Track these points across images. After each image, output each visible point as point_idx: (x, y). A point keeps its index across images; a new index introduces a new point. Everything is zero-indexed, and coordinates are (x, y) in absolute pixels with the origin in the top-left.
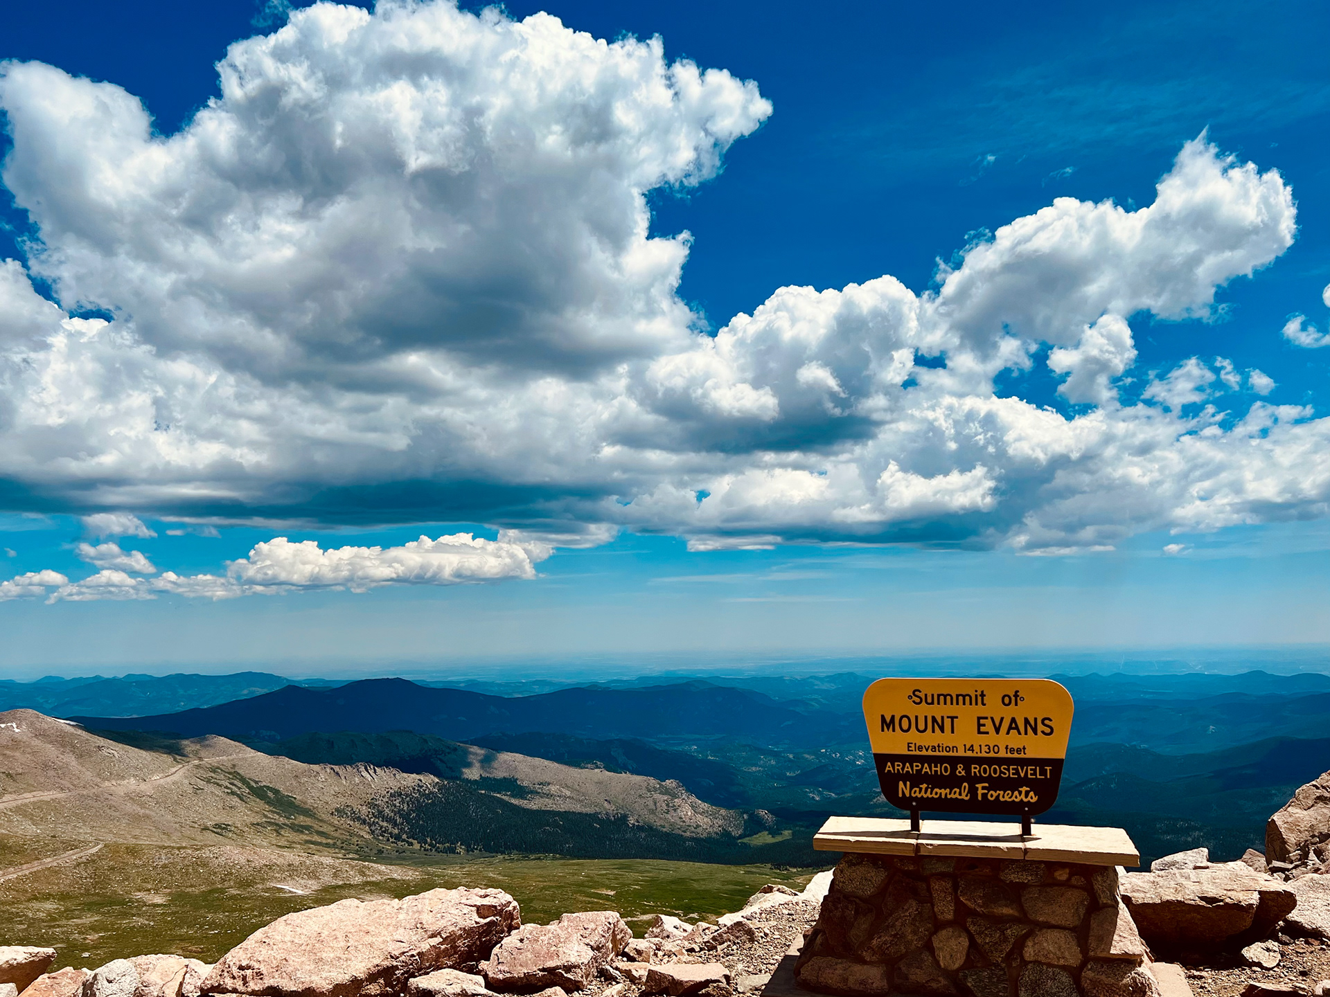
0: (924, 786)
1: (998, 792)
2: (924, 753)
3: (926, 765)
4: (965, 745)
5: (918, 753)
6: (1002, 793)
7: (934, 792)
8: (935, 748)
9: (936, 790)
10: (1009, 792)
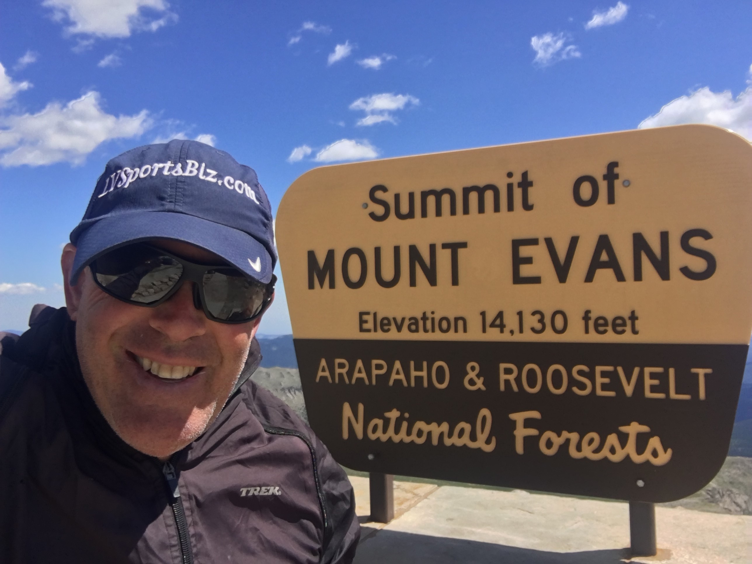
0: (394, 414)
1: (565, 434)
2: (393, 335)
3: (398, 365)
4: (483, 314)
5: (380, 336)
6: (574, 437)
7: (415, 430)
8: (416, 323)
9: (420, 425)
10: (594, 435)
